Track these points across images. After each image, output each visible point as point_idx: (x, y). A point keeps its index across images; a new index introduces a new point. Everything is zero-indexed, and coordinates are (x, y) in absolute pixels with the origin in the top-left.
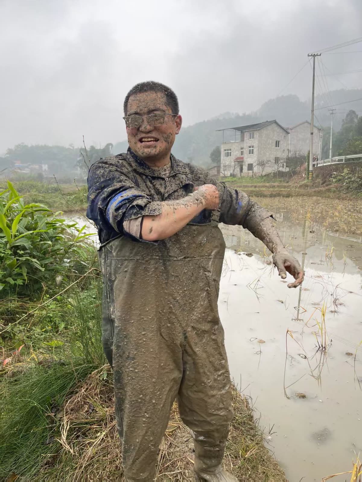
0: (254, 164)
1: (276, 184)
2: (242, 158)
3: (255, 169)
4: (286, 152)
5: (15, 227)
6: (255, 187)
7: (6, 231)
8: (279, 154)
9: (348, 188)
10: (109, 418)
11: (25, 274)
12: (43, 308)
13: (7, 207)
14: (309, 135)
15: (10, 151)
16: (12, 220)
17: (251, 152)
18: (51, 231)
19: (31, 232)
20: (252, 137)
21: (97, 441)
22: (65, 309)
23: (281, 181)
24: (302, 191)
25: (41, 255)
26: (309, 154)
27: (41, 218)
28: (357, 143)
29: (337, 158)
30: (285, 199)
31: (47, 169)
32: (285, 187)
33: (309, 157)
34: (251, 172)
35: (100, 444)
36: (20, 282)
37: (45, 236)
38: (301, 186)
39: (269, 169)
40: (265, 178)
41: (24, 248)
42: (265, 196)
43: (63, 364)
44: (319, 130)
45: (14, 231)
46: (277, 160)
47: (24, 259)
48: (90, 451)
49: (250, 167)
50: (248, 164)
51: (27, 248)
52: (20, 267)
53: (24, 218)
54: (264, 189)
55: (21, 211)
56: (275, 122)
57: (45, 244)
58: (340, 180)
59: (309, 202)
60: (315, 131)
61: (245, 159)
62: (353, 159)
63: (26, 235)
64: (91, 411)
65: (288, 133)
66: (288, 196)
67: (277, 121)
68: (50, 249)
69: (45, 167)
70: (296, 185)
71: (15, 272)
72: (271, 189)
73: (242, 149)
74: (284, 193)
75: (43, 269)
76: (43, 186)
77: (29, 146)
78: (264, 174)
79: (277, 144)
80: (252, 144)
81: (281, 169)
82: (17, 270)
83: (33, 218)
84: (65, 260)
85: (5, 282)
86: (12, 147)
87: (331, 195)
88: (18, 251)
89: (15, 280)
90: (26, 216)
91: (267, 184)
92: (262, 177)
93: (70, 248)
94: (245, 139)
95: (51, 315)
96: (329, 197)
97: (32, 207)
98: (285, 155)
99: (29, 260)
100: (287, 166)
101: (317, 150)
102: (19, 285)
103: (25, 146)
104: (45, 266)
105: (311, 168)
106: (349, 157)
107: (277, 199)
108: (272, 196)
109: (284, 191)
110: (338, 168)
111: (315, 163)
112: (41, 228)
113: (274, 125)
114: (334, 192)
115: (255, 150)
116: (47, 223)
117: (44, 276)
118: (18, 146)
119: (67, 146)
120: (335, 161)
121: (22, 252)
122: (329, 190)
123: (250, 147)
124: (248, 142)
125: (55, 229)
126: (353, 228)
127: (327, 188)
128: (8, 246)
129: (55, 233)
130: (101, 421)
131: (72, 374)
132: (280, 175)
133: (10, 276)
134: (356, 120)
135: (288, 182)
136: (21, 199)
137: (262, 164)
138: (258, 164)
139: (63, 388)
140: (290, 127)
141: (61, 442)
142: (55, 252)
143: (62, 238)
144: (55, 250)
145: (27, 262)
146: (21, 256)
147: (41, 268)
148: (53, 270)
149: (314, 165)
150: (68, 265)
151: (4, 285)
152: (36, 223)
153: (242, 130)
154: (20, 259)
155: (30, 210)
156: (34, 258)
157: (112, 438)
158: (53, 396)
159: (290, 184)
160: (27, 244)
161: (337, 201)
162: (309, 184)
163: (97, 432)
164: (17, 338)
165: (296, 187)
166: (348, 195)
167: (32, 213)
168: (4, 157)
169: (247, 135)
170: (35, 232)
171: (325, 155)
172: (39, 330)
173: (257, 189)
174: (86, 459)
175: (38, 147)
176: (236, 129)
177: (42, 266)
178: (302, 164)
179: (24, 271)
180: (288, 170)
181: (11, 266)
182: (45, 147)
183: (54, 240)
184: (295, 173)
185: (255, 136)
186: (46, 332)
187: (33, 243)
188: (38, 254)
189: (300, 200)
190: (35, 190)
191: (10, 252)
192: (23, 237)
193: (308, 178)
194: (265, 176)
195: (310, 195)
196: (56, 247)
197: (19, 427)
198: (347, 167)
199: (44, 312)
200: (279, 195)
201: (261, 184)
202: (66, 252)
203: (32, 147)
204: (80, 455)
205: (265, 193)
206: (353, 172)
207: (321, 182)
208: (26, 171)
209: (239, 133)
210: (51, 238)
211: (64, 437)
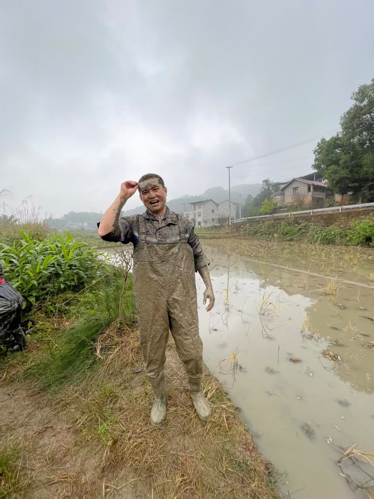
0: (201, 222)
1: (213, 232)
2: (195, 219)
3: (202, 224)
4: (218, 215)
5: (71, 254)
6: (202, 234)
7: (66, 256)
8: (214, 217)
9: (249, 234)
10: (120, 342)
11: (76, 280)
12: (85, 297)
13: (66, 244)
14: (229, 207)
15: (65, 216)
16: (69, 252)
17: (200, 215)
18: (90, 257)
19: (80, 257)
20: (200, 208)
21: (115, 352)
22: (98, 297)
23: (215, 231)
24: (226, 235)
25: (84, 270)
26: (229, 216)
27: (84, 250)
28: (253, 211)
29: (243, 219)
30: (217, 240)
31: (87, 225)
32: (217, 234)
33: (229, 218)
34: (200, 226)
35: (116, 354)
36: (73, 284)
37: (87, 259)
38: (225, 233)
39: (209, 225)
40: (207, 229)
41: (75, 266)
42: (207, 238)
43: (97, 320)
44: (234, 204)
45: (70, 257)
46: (213, 220)
47: (75, 271)
48: (111, 357)
49: (199, 223)
50: (198, 222)
51: (77, 265)
52: (73, 276)
53: (75, 250)
54: (207, 235)
55: (74, 246)
56: (211, 200)
57: (87, 263)
58: (245, 230)
59: (230, 241)
60: (232, 205)
61: (196, 219)
62: (251, 219)
63: (76, 259)
64: (111, 340)
65: (218, 206)
66: (219, 238)
67: (213, 200)
68: (89, 266)
69: (85, 224)
70: (223, 232)
71: (70, 279)
72: (210, 235)
73: (195, 214)
74: (217, 237)
75: (86, 277)
76: (84, 235)
77: (77, 212)
78: (206, 227)
79: (213, 211)
80: (200, 212)
81: (215, 224)
82: (72, 277)
83: (80, 250)
84: (98, 272)
85: (65, 284)
86: (67, 213)
87: (241, 237)
88: (72, 267)
89: (71, 283)
90: (76, 249)
91: (209, 232)
92: (205, 228)
93: (100, 266)
94: (196, 209)
95: (90, 300)
96: (240, 238)
97: (80, 244)
98: (217, 217)
99: (78, 272)
100: (218, 223)
101: (233, 214)
102: (73, 285)
103: (74, 213)
104: (87, 275)
105: (230, 224)
106: (249, 218)
107: (213, 240)
108: (211, 238)
109: (217, 236)
110: (243, 223)
111: (232, 221)
112: (85, 255)
113: (211, 202)
114: (242, 236)
115: (202, 215)
116: (88, 253)
117: (86, 281)
118: (70, 213)
119: (98, 213)
120: (243, 220)
121: (74, 268)
122: (240, 235)
123: (199, 213)
124: (198, 210)
125: (92, 255)
126: (250, 254)
127: (239, 234)
128: (67, 265)
129: (92, 258)
130: (117, 344)
131: (102, 324)
132: (215, 227)
133: (68, 280)
134: (252, 199)
135: (219, 231)
136: (74, 241)
137: (205, 222)
138: (203, 222)
139: (97, 331)
140: (220, 202)
141: (97, 354)
142: (92, 268)
143: (96, 260)
144: (92, 267)
145: (77, 274)
146: (73, 270)
147: (84, 276)
148: (91, 277)
149: (232, 222)
150: (99, 274)
151: (65, 285)
152: (82, 253)
153: (194, 204)
154: (74, 271)
155: (79, 246)
156: (81, 270)
157: (122, 351)
158: (93, 334)
159: (220, 232)
160: (77, 264)
161: (244, 240)
162: (229, 232)
163: (114, 349)
164: (71, 312)
165: (223, 233)
166: (249, 237)
167: (80, 247)
168: (62, 219)
169: (197, 207)
170: (82, 257)
171: (238, 217)
172: (83, 308)
173: (203, 235)
174: (109, 360)
175: (81, 213)
176: (191, 203)
177: (85, 275)
178: (226, 221)
179: (76, 278)
180: (219, 224)
181: (68, 275)
182: (86, 213)
183: (91, 261)
184: (222, 226)
185: (201, 207)
186: (87, 309)
187: (80, 263)
188: (83, 269)
189: (225, 240)
190: (80, 237)
191: (68, 268)
192: (74, 260)
193: (229, 229)
194: (207, 228)
195: (229, 238)
196: (93, 265)
197: (75, 350)
198: (248, 223)
199: (86, 299)
200: (214, 238)
201: (205, 232)
202: (98, 268)
203: (79, 214)
204: (106, 359)
205: (208, 237)
206: (251, 225)
207: (236, 231)
208: (75, 227)
209: (193, 206)
210: (90, 260)
211: (98, 351)
